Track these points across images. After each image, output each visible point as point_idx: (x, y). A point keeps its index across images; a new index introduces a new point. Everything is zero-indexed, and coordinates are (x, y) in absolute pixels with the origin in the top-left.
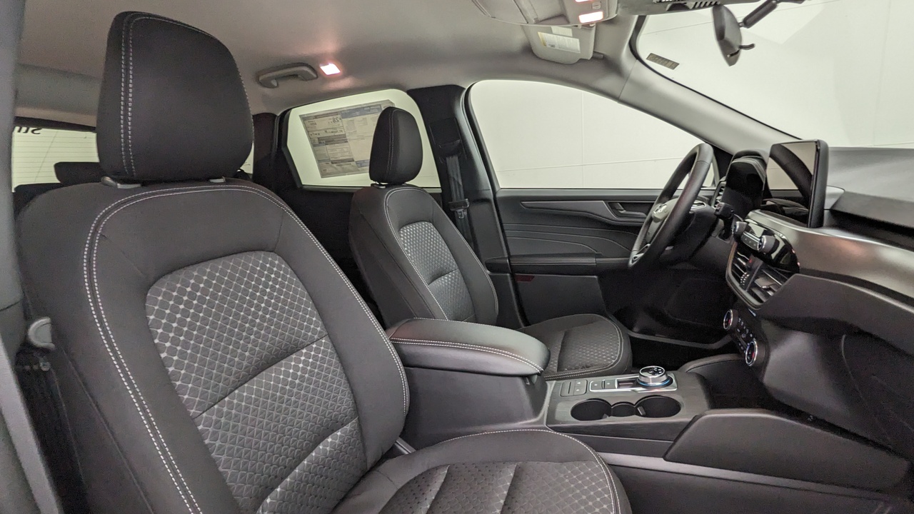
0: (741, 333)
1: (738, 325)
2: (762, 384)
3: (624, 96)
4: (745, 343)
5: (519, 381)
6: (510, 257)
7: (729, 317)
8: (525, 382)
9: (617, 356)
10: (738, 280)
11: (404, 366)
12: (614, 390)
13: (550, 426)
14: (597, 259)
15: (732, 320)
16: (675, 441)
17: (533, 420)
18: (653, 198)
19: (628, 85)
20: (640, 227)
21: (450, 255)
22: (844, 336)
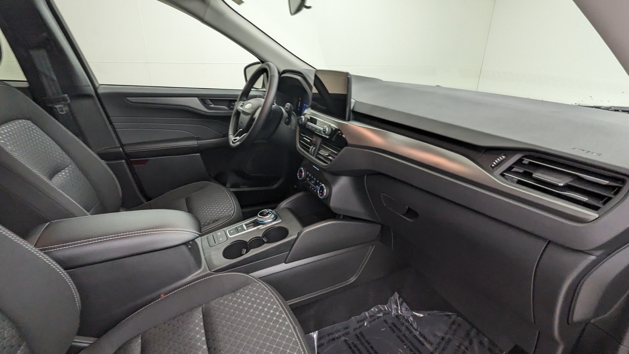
0: (310, 181)
1: (307, 176)
2: (329, 206)
3: (206, 18)
4: (314, 186)
5: (184, 248)
6: (122, 146)
7: (301, 172)
8: (187, 246)
9: (233, 207)
10: (308, 152)
11: (65, 269)
12: (245, 231)
13: (213, 270)
14: (198, 142)
15: (303, 173)
16: (290, 251)
17: (199, 271)
18: (236, 96)
19: (209, 11)
20: (229, 117)
21: (61, 151)
22: (366, 176)
